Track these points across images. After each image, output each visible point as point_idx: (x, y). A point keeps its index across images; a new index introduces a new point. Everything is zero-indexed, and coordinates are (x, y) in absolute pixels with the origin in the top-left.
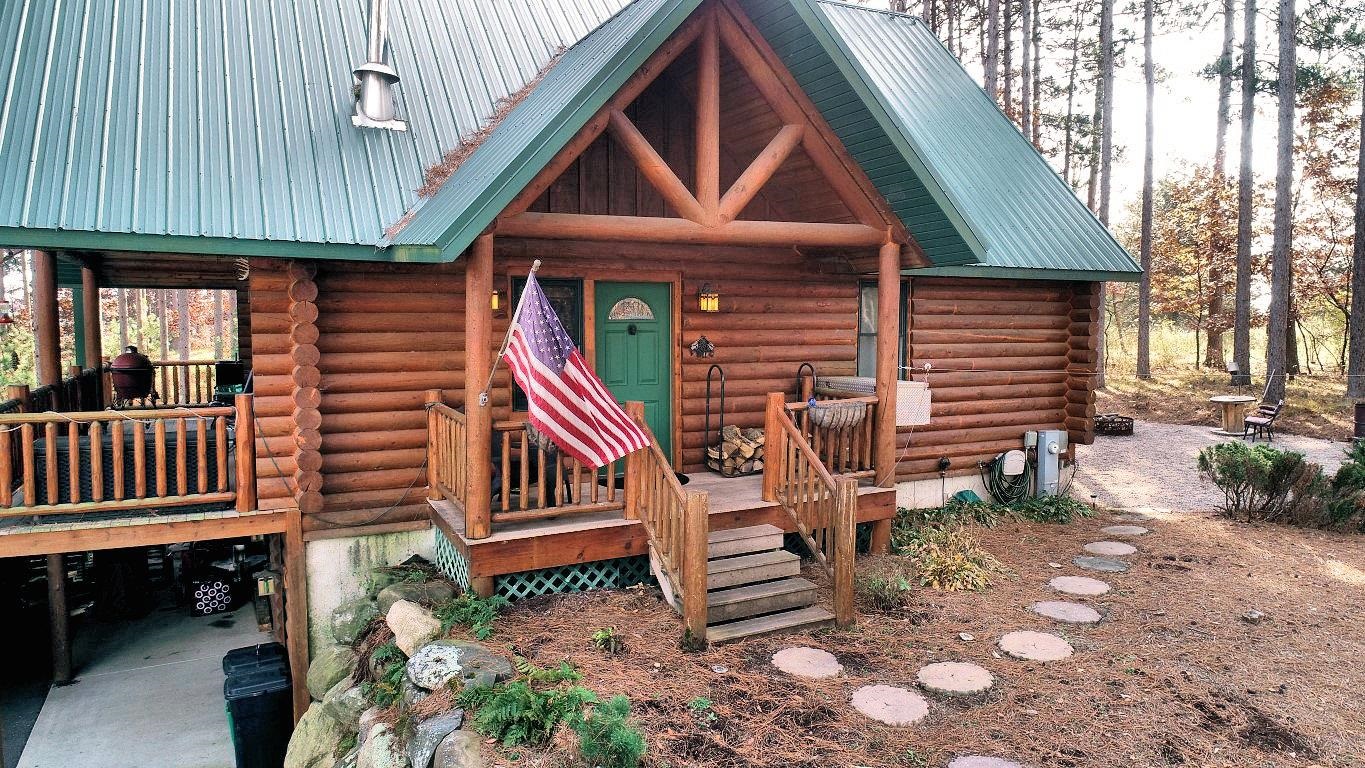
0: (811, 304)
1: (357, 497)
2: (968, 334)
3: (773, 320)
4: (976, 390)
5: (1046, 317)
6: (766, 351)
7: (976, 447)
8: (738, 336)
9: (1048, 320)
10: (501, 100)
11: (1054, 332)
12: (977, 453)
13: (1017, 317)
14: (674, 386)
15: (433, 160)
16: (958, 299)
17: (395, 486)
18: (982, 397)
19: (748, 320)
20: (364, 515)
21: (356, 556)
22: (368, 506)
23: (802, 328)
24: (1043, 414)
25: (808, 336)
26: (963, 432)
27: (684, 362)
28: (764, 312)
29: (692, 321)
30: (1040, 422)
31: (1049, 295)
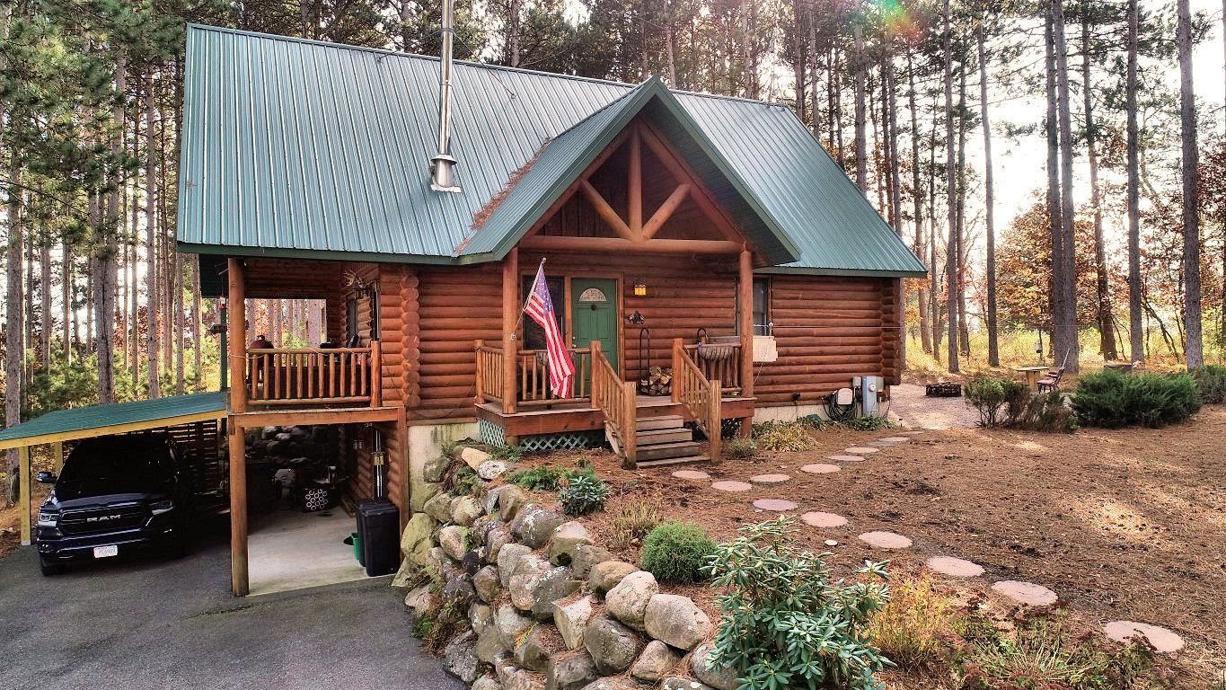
0: (704, 292)
1: (436, 402)
2: (811, 312)
3: (680, 302)
4: (818, 349)
5: (865, 302)
6: (676, 321)
7: (819, 386)
8: (658, 312)
9: (866, 304)
10: (514, 172)
11: (871, 311)
12: (820, 390)
13: (845, 302)
14: (619, 342)
15: (477, 208)
16: (802, 289)
17: (457, 396)
18: (822, 354)
19: (664, 302)
20: (440, 412)
21: (435, 436)
22: (442, 407)
23: (699, 307)
24: (865, 366)
25: (703, 312)
26: (809, 376)
27: (625, 328)
28: (675, 297)
29: (631, 302)
30: (863, 371)
31: (866, 288)
